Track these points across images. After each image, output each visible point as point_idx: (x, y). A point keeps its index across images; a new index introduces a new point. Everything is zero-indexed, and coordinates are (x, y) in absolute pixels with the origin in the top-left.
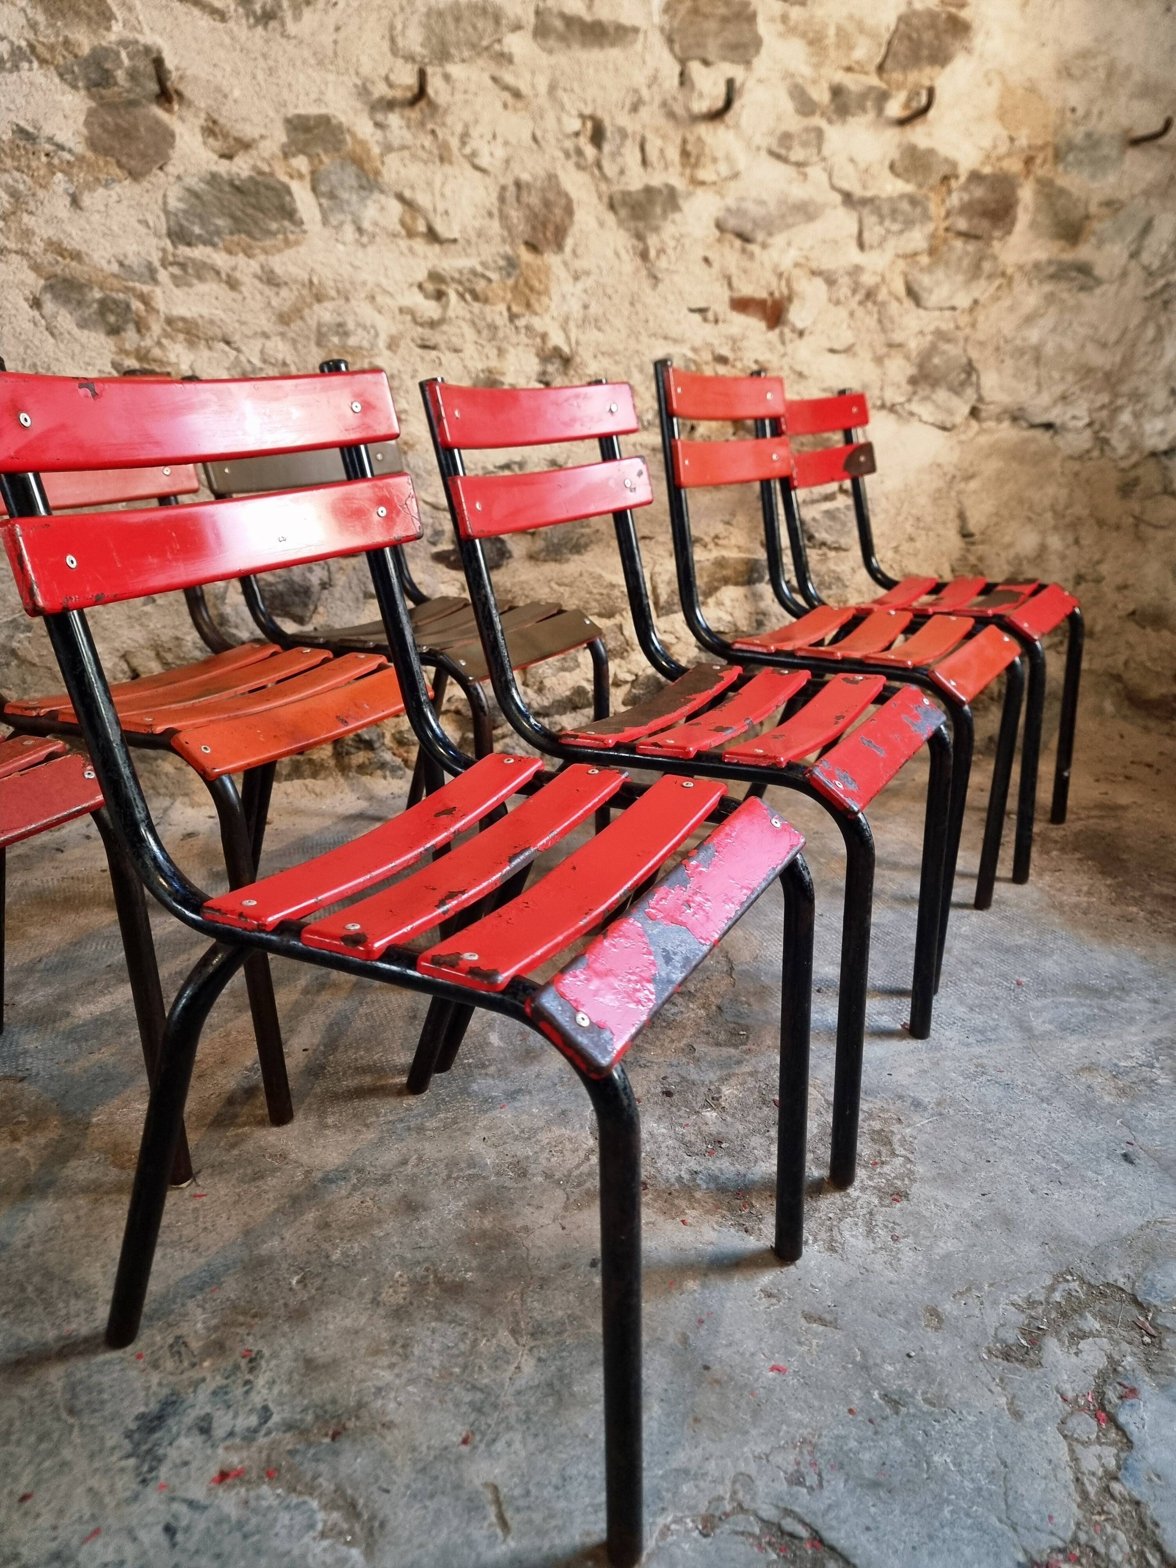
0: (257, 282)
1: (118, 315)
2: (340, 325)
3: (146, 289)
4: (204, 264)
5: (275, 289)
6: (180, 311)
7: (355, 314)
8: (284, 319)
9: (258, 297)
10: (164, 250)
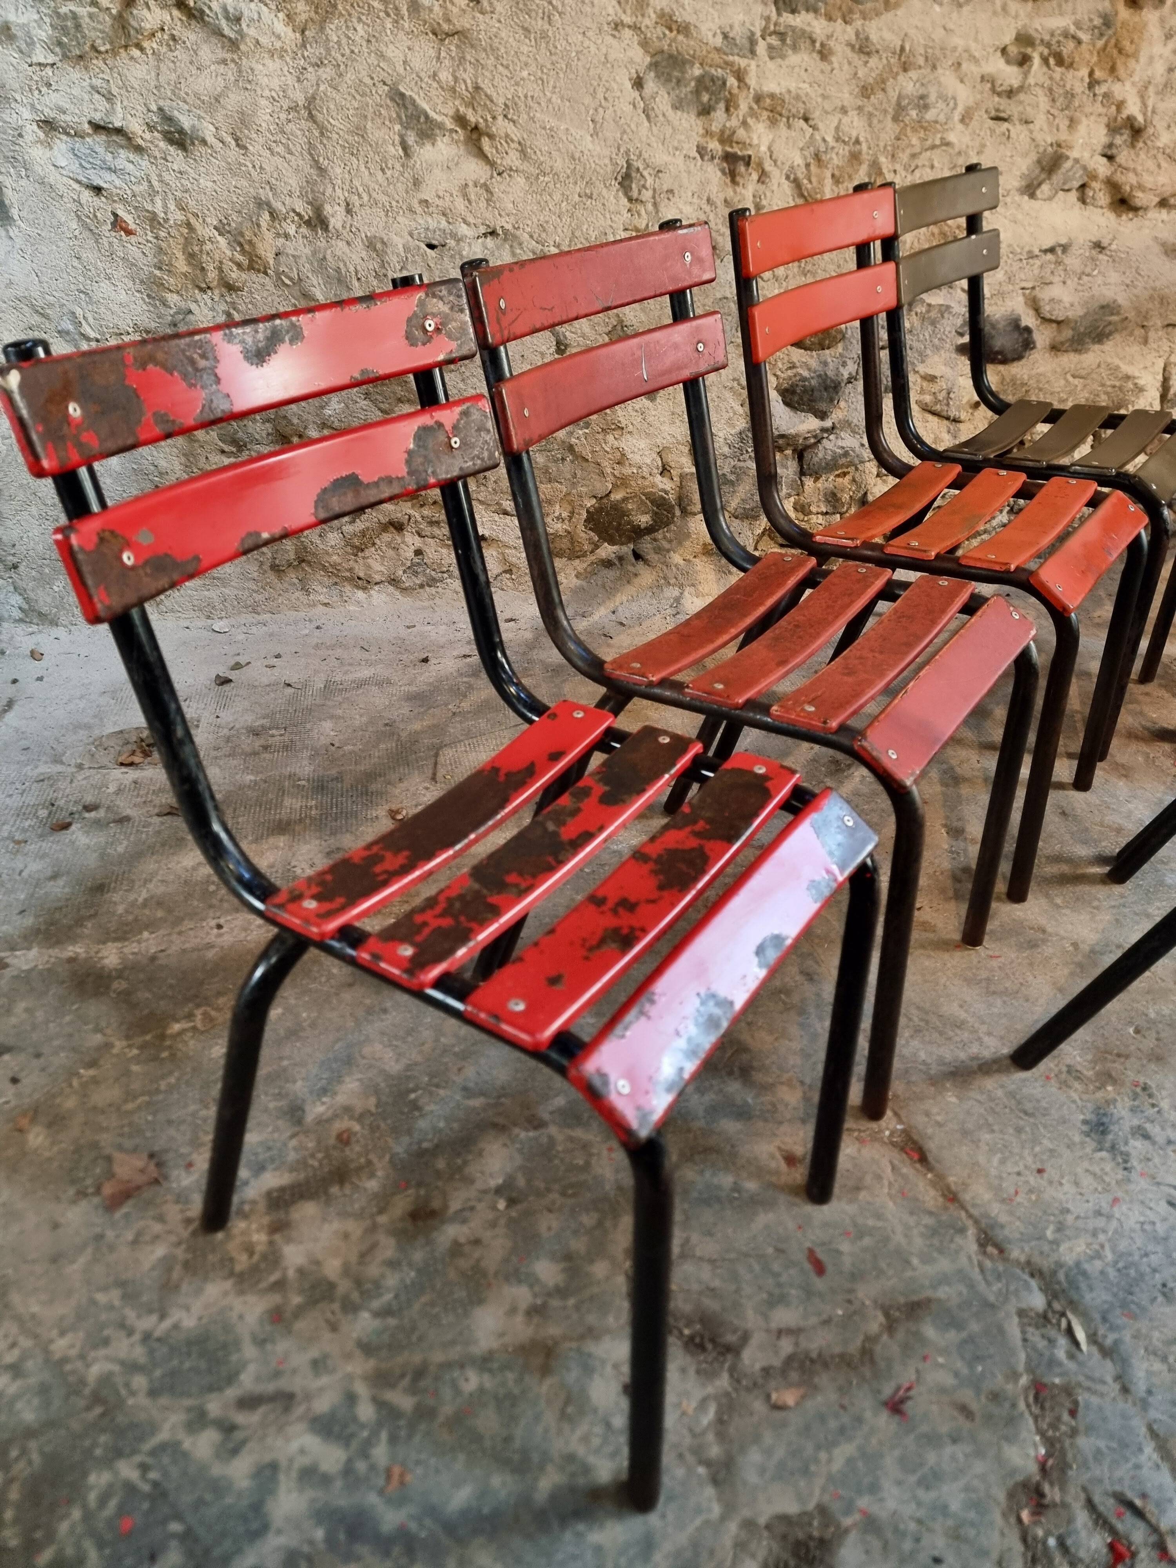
0: (848, 50)
1: (712, 94)
2: (922, 97)
3: (743, 62)
4: (803, 32)
5: (864, 58)
6: (771, 86)
7: (939, 83)
8: (866, 91)
9: (846, 67)
10: (768, 19)
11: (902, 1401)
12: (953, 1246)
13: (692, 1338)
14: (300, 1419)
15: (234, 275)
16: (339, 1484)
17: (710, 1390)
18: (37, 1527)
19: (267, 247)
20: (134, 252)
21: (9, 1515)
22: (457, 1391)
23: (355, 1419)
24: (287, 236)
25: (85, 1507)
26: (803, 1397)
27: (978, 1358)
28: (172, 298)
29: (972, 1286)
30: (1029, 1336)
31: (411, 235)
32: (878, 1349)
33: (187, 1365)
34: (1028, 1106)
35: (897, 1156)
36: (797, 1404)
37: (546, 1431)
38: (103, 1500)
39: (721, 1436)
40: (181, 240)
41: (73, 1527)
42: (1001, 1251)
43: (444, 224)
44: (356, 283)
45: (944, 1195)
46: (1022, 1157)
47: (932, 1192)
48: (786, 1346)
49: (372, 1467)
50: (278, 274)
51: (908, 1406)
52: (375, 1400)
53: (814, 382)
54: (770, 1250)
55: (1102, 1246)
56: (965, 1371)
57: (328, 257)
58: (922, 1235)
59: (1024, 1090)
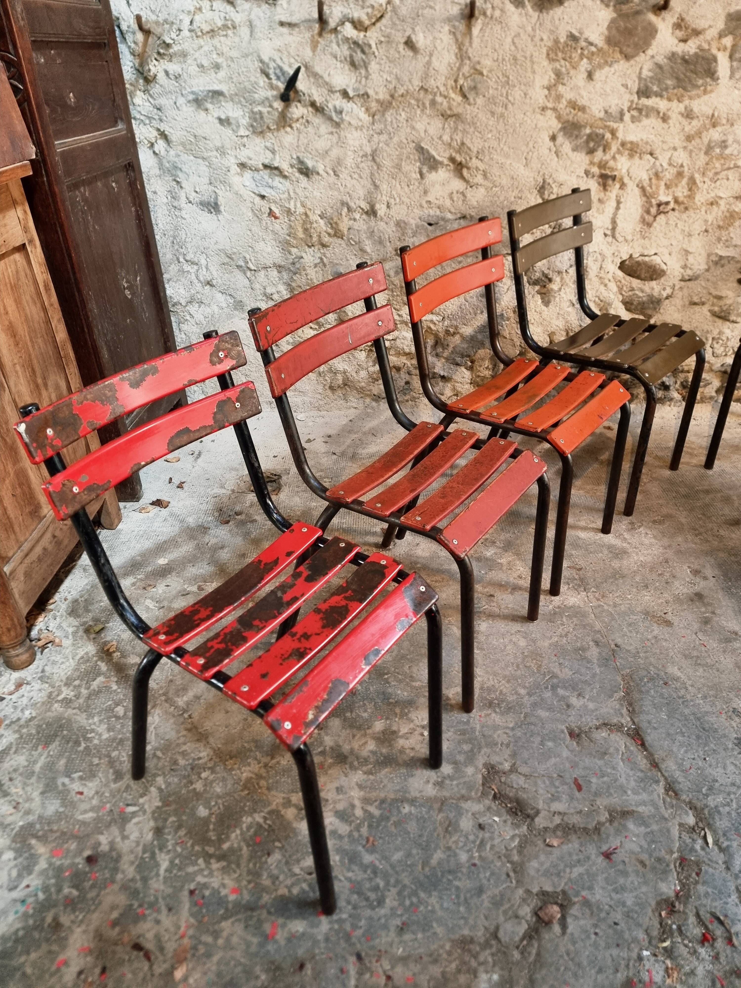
0: (680, 117)
1: (596, 142)
2: (724, 141)
3: (615, 125)
4: (653, 108)
5: (689, 120)
6: (631, 137)
7: (735, 134)
8: (689, 138)
9: (678, 125)
10: (632, 102)
11: (611, 854)
12: (651, 789)
13: (511, 809)
14: (330, 810)
15: (326, 239)
16: (346, 839)
17: (517, 832)
18: (223, 834)
19: (344, 226)
20: (277, 227)
21: (211, 827)
22: (399, 812)
23: (354, 815)
24: (355, 220)
25: (241, 829)
26: (562, 843)
27: (653, 841)
28: (294, 251)
29: (657, 808)
30: (682, 836)
31: (420, 218)
32: (603, 829)
33: (283, 780)
34: (707, 726)
35: (629, 741)
36: (559, 846)
37: (438, 835)
38: (249, 828)
39: (520, 853)
40: (301, 222)
41: (237, 836)
42: (676, 794)
43: (438, 213)
44: (388, 244)
45: (651, 764)
46: (697, 751)
47: (645, 761)
48: (557, 820)
49: (360, 836)
50: (349, 240)
51: (614, 857)
52: (362, 808)
53: (644, 299)
54: (555, 775)
55: (732, 801)
56: (646, 846)
57: (376, 231)
58: (635, 781)
59: (706, 718)
